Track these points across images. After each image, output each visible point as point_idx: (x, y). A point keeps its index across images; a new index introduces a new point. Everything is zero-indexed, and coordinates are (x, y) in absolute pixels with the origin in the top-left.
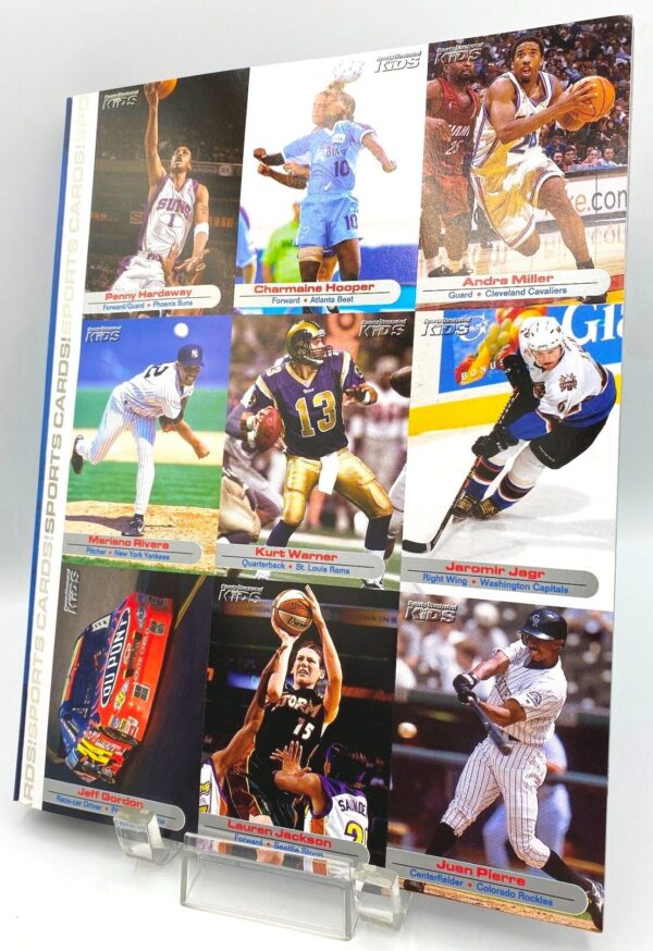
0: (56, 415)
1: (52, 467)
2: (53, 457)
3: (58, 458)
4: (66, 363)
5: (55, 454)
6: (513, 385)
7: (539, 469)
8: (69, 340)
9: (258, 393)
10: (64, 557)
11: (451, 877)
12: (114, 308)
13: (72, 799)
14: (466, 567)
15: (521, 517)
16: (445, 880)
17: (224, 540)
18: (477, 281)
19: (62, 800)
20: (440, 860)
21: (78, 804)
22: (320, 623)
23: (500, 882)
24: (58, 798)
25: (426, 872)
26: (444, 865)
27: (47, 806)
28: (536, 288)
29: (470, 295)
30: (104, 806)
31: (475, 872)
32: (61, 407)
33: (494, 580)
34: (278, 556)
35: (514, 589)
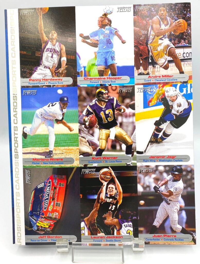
0: (14, 120)
1: (15, 137)
2: (15, 134)
3: (17, 134)
4: (16, 102)
5: (15, 133)
6: (164, 106)
7: (173, 129)
8: (16, 94)
9: (88, 110)
10: (23, 166)
11: (157, 239)
12: (33, 84)
13: (36, 240)
14: (155, 157)
15: (169, 142)
16: (155, 240)
17: (81, 156)
18: (152, 77)
19: (33, 241)
20: (153, 235)
21: (39, 241)
22: (114, 177)
23: (170, 237)
24: (31, 240)
25: (150, 239)
26: (155, 236)
27: (27, 244)
28: (169, 79)
29: (150, 81)
30: (48, 240)
31: (163, 236)
32: (16, 117)
33: (163, 160)
34: (99, 159)
35: (168, 162)
